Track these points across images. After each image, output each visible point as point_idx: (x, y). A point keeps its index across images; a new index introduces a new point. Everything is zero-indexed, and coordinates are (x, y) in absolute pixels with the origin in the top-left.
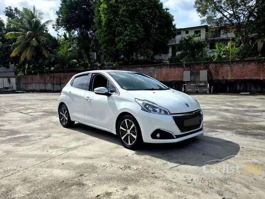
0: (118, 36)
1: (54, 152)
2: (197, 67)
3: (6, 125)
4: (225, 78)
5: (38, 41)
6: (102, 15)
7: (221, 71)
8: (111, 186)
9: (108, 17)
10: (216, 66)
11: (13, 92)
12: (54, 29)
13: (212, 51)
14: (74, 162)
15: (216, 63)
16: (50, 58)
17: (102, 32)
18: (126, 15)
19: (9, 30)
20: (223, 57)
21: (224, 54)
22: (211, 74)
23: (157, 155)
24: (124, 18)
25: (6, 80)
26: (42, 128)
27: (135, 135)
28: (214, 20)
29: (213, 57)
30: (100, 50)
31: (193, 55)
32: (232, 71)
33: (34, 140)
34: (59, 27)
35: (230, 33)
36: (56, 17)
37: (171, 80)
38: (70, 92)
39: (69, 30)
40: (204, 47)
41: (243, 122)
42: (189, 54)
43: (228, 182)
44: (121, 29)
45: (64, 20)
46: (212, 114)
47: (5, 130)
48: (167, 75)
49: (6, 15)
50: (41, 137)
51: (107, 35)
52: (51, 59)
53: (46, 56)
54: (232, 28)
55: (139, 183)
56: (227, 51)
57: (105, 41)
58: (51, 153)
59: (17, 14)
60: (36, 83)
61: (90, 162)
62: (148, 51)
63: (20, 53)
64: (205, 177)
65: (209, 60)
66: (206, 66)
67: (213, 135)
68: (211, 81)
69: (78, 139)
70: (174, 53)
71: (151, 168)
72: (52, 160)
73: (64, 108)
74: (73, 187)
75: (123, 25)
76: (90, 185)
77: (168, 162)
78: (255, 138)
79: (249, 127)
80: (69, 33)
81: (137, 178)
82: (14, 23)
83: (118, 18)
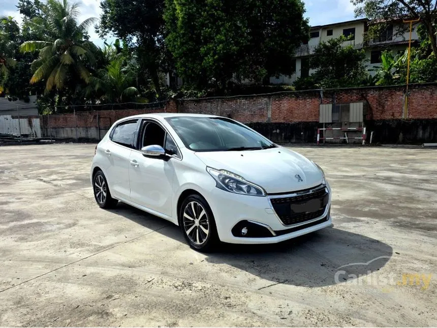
0: (206, 43)
1: (75, 254)
2: (346, 96)
3: (13, 202)
4: (397, 116)
5: (73, 55)
6: (177, 7)
7: (388, 103)
8: (152, 319)
9: (187, 10)
10: (380, 96)
11: (37, 142)
12: (98, 34)
13: (374, 67)
14: (102, 272)
15: (380, 88)
16: (92, 85)
17: (177, 37)
18: (218, 5)
19: (27, 37)
20: (394, 78)
21: (398, 72)
22: (371, 109)
23: (241, 263)
24: (216, 10)
25: (24, 122)
26: (67, 210)
27: (207, 229)
28: (380, 8)
29: (375, 77)
30: (176, 69)
31: (339, 74)
32: (409, 103)
33: (48, 231)
34: (106, 30)
35: (409, 33)
36: (101, 12)
37: (296, 121)
38: (108, 151)
39: (122, 34)
40: (360, 60)
41: (411, 203)
42: (331, 73)
43: (352, 318)
44: (211, 31)
45: (114, 17)
46: (360, 186)
47: (8, 212)
48: (291, 111)
49: (21, 12)
50: (62, 226)
51: (186, 43)
52: (95, 86)
53: (87, 80)
54: (414, 24)
55: (198, 315)
56: (403, 66)
57: (183, 53)
58: (71, 254)
59: (39, 11)
60: (71, 127)
61: (128, 272)
62: (257, 68)
63: (46, 77)
64: (313, 309)
65: (369, 84)
66: (362, 95)
67: (351, 228)
68: (369, 122)
69: (119, 231)
70: (304, 72)
71: (226, 288)
72: (70, 267)
73: (100, 177)
74: (91, 318)
75: (214, 23)
76: (119, 315)
77: (258, 278)
78: (426, 235)
79: (420, 214)
80: (123, 40)
81: (197, 306)
82: (34, 25)
83: (205, 11)
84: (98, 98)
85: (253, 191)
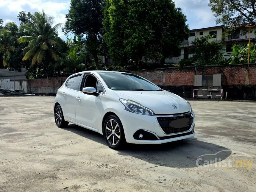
0: (127, 38)
1: (41, 149)
2: (210, 70)
3: (7, 124)
4: (242, 82)
5: (48, 45)
6: (111, 17)
7: (237, 75)
8: (82, 181)
9: (116, 19)
10: (231, 70)
12: (63, 32)
13: (228, 53)
14: (55, 158)
15: (232, 66)
16: (59, 62)
17: (110, 34)
18: (135, 16)
19: (22, 34)
20: (240, 60)
21: (243, 57)
22: (226, 78)
23: (138, 156)
24: (133, 19)
25: (18, 83)
26: (38, 128)
27: (119, 135)
28: (231, 19)
29: (229, 60)
30: (109, 53)
31: (207, 57)
32: (250, 75)
33: (26, 138)
34: (68, 30)
35: (249, 34)
36: (66, 20)
37: (180, 85)
38: (64, 93)
39: (77, 33)
40: (220, 49)
41: (247, 129)
42: (202, 57)
43: (202, 184)
44: (130, 31)
45: (73, 23)
46: (216, 120)
47: (4, 128)
48: (177, 79)
49: (20, 20)
50: (34, 135)
51: (115, 38)
52: (60, 63)
53: (56, 59)
54: (252, 28)
55: (110, 180)
56: (246, 53)
57: (113, 44)
58: (38, 149)
59: (30, 19)
60: (45, 87)
61: (71, 158)
62: (157, 53)
63: (32, 57)
64: (179, 179)
65: (225, 64)
66: (221, 70)
67: (208, 140)
68: (225, 86)
69: (68, 139)
70: (186, 56)
71: (128, 167)
72: (37, 155)
73: (59, 109)
74: (46, 179)
75: (132, 27)
76: (63, 178)
77: (148, 163)
78: (253, 145)
79: (251, 134)
80: (78, 36)
81: (110, 175)
82: (26, 27)
83: (127, 19)
84: (62, 70)
85: (147, 113)
